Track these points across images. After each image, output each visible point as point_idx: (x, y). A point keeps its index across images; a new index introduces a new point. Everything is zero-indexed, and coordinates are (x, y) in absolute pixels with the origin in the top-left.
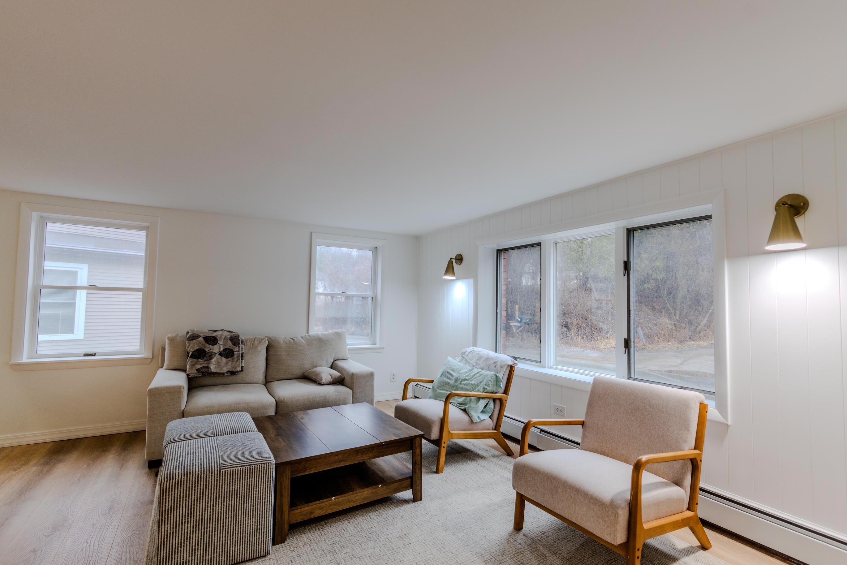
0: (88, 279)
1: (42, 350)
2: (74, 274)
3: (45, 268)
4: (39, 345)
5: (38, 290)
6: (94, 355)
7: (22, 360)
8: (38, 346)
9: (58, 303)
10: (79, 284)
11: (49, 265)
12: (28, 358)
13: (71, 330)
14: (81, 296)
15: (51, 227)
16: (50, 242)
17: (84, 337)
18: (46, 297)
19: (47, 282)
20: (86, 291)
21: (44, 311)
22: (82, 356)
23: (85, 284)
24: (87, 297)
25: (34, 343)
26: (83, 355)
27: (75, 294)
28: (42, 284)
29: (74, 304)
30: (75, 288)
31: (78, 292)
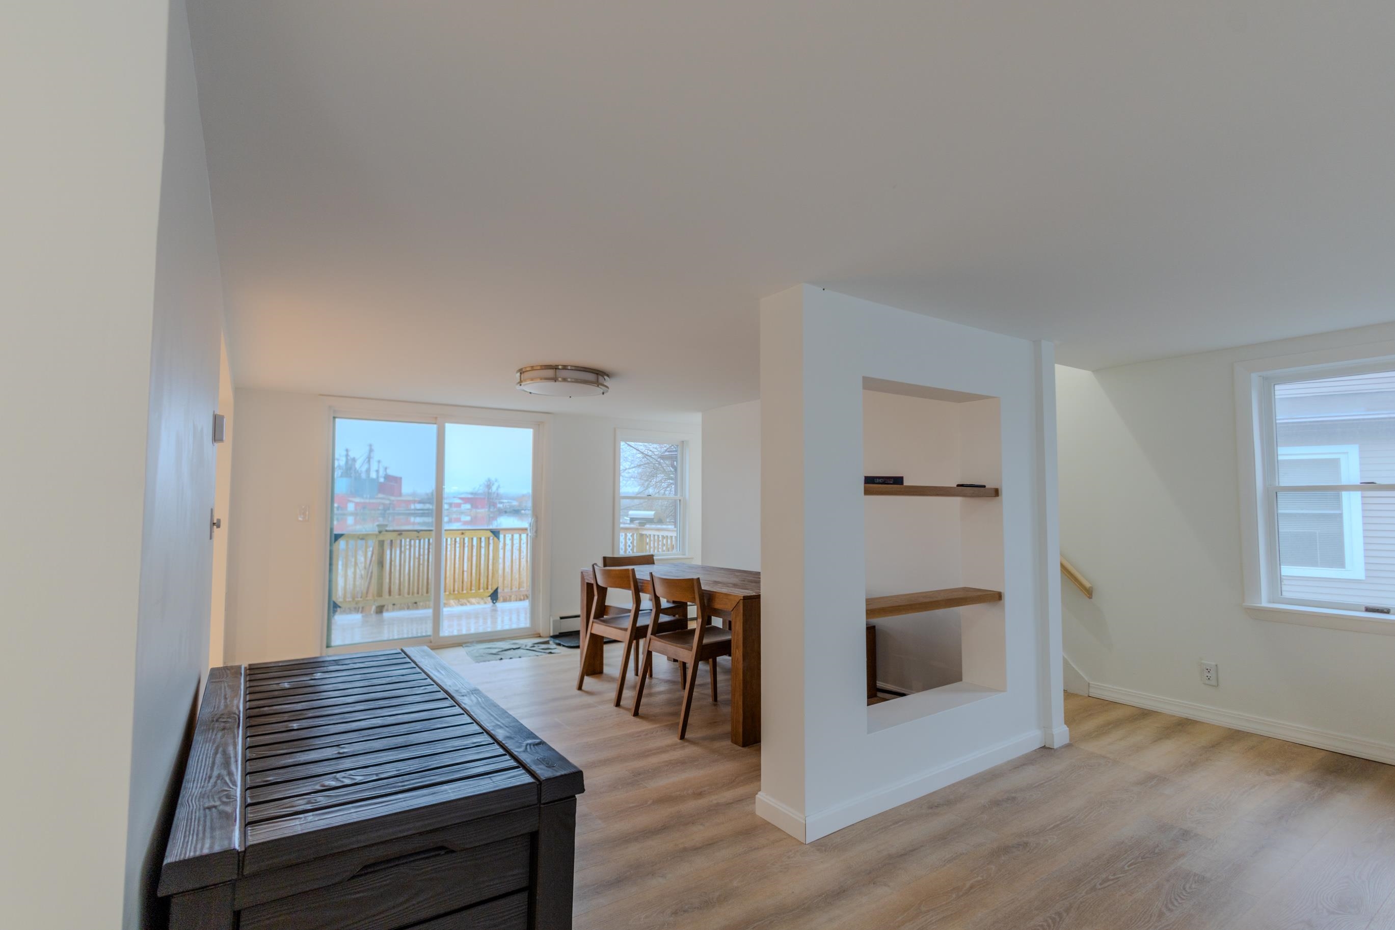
0: (1361, 471)
1: (1289, 591)
2: (1333, 464)
3: (1280, 458)
4: (1285, 582)
5: (1273, 494)
6: (1387, 611)
7: (1261, 604)
8: (1282, 583)
9: (1306, 514)
10: (1344, 481)
11: (1285, 453)
12: (1270, 602)
13: (1339, 561)
14: (1352, 503)
15: (1282, 391)
16: (1282, 416)
17: (1366, 577)
18: (1285, 507)
19: (1285, 480)
20: (1360, 492)
21: (1285, 528)
22: (1362, 611)
23: (1356, 481)
24: (1362, 504)
25: (1276, 579)
26: (1364, 609)
27: (1338, 499)
28: (1277, 485)
29: (1340, 516)
30: (1338, 489)
31: (1345, 495)
